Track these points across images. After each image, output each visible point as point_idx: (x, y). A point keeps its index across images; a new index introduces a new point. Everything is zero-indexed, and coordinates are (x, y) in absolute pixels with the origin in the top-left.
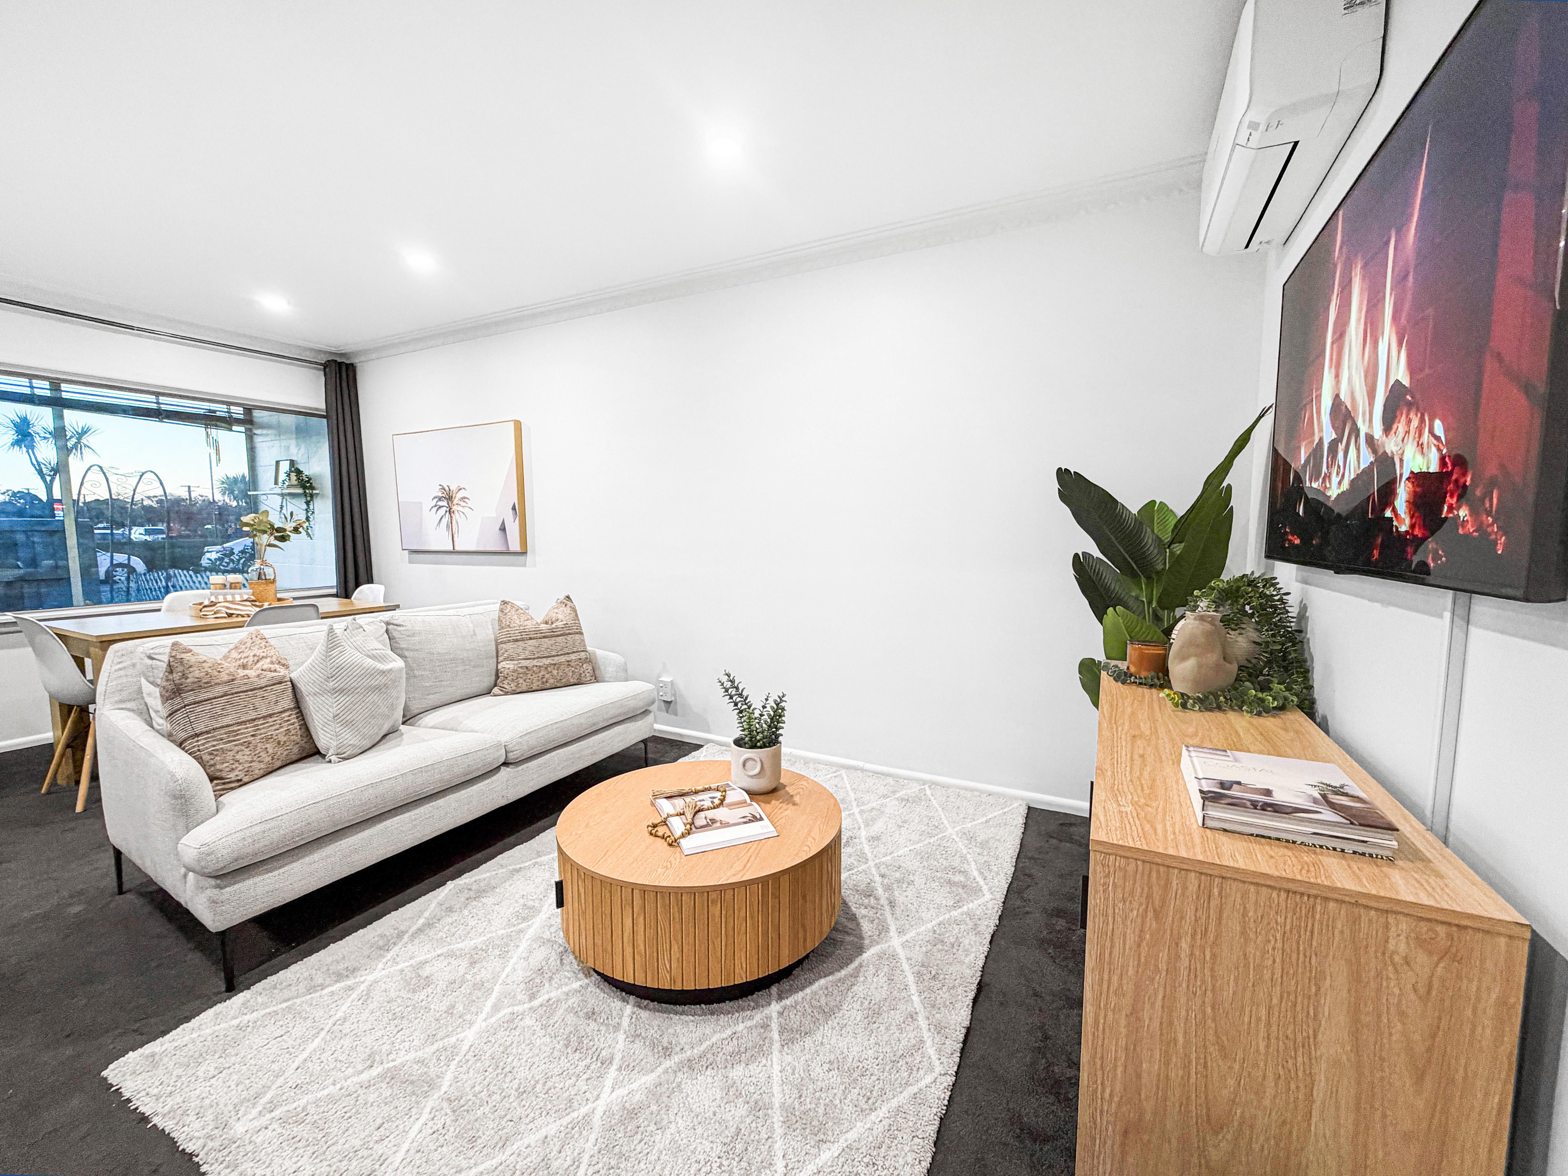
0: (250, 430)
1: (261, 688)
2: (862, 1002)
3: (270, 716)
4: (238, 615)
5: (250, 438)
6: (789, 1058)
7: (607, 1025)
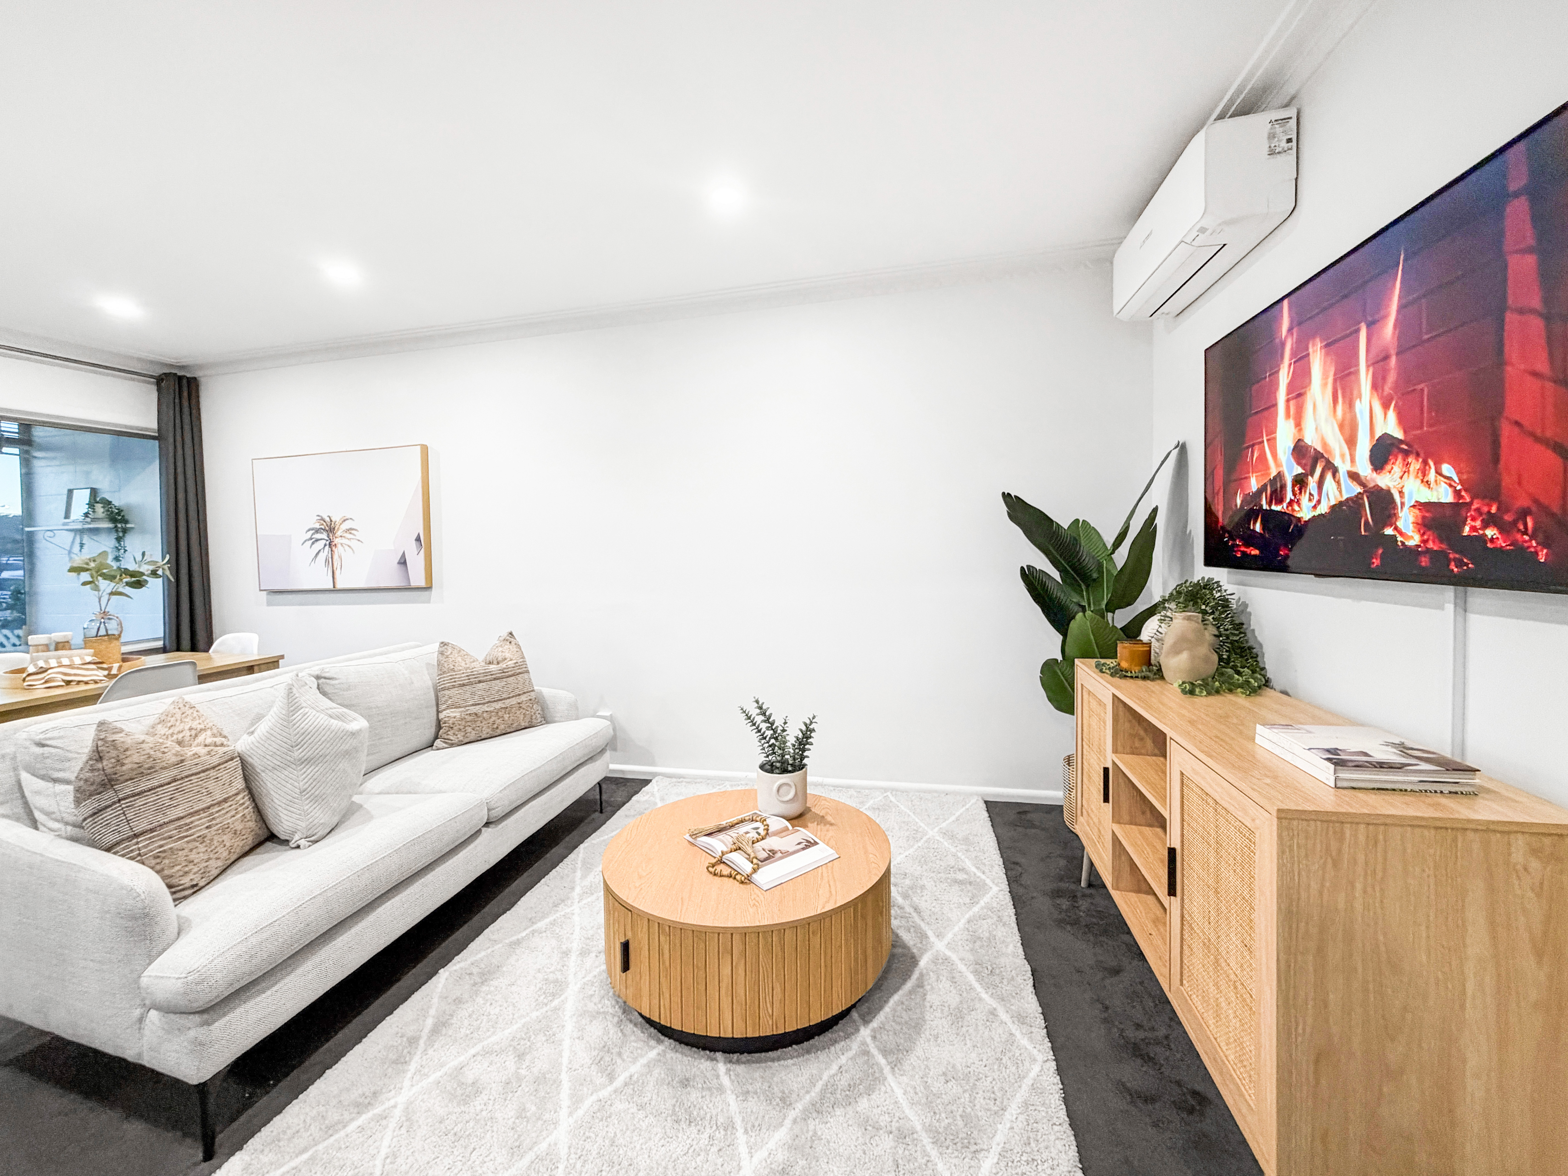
0: (27, 452)
1: (214, 768)
2: (942, 1010)
3: (225, 800)
4: (79, 682)
5: (26, 462)
6: (905, 1079)
7: (709, 1089)
